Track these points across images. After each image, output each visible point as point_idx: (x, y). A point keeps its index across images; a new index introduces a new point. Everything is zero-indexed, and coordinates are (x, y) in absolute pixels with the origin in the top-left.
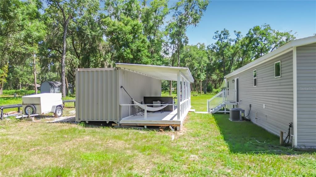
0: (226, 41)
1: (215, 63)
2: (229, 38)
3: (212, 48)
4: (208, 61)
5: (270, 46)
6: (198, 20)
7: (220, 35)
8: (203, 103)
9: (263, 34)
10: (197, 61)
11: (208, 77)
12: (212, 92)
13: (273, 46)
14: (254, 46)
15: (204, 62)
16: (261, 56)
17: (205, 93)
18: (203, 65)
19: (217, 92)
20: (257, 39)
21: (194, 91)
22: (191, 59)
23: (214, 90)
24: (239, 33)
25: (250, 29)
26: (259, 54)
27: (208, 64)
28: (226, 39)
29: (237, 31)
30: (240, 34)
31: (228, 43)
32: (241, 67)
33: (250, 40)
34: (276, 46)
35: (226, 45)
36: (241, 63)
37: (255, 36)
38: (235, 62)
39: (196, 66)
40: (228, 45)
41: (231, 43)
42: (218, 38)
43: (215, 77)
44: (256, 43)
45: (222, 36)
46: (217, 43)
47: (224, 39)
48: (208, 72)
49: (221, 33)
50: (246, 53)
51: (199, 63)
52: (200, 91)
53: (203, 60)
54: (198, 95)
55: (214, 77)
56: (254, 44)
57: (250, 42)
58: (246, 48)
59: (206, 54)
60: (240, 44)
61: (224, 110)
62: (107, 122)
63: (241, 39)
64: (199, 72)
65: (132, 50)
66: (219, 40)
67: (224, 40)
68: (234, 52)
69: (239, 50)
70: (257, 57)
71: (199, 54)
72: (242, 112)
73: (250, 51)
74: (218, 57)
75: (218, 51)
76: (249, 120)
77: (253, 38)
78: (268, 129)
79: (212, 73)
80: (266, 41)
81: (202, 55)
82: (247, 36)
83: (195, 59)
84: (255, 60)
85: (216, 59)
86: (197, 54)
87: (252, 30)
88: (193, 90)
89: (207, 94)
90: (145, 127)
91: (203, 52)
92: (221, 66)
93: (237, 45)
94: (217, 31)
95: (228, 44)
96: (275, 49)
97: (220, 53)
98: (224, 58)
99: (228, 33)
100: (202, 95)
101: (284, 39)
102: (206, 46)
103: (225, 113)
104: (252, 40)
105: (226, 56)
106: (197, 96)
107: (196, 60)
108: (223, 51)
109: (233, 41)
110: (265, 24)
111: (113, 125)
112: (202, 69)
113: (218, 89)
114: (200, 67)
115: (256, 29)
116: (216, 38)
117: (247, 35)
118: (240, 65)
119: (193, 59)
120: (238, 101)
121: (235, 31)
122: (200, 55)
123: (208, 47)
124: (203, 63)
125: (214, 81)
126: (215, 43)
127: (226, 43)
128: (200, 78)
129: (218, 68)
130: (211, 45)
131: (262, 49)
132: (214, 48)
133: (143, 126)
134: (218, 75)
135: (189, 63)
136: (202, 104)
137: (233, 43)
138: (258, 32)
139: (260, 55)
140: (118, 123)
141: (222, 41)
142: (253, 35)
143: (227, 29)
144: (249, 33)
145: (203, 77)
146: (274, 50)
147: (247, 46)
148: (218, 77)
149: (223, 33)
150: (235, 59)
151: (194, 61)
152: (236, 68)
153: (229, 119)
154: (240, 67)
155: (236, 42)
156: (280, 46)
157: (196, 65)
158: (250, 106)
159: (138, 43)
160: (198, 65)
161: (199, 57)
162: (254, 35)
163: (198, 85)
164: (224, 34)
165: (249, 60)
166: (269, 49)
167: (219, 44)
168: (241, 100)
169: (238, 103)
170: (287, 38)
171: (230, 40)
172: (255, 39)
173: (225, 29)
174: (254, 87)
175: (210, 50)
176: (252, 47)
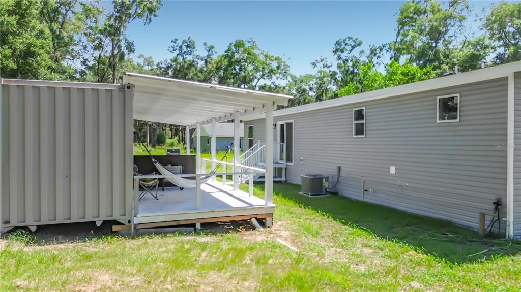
0: (189, 58)
2: (196, 53)
3: (165, 66)
5: (255, 74)
6: (155, 11)
7: (181, 47)
9: (249, 53)
13: (259, 74)
14: (234, 72)
17: (154, 146)
19: (172, 145)
20: (240, 61)
24: (212, 47)
25: (231, 44)
28: (190, 54)
29: (209, 45)
30: (213, 50)
31: (193, 61)
33: (230, 60)
34: (263, 75)
35: (190, 65)
37: (237, 56)
40: (194, 66)
41: (199, 62)
42: (177, 52)
44: (237, 67)
45: (184, 49)
46: (175, 60)
47: (187, 54)
49: (183, 43)
56: (235, 69)
57: (231, 64)
58: (224, 73)
60: (215, 65)
62: (98, 224)
63: (215, 58)
65: (14, 51)
66: (178, 55)
67: (187, 56)
69: (213, 75)
72: (325, 181)
73: (230, 79)
76: (335, 194)
77: (234, 58)
78: (405, 208)
80: (250, 66)
82: (226, 54)
87: (233, 45)
90: (198, 226)
93: (209, 66)
94: (176, 40)
95: (194, 64)
99: (193, 45)
101: (274, 65)
102: (156, 63)
104: (233, 62)
109: (202, 60)
110: (251, 38)
111: (115, 228)
115: (239, 45)
116: (174, 50)
117: (226, 52)
121: (205, 44)
126: (171, 60)
127: (190, 61)
130: (165, 61)
131: (245, 77)
132: (169, 67)
133: (194, 225)
137: (201, 64)
138: (242, 49)
139: (243, 87)
140: (129, 222)
141: (183, 57)
142: (234, 53)
143: (192, 38)
144: (228, 50)
147: (226, 70)
149: (186, 44)
153: (300, 193)
155: (206, 61)
158: (339, 168)
159: (28, 37)
162: (236, 54)
164: (188, 47)
166: (253, 79)
167: (178, 61)
168: (302, 158)
169: (288, 164)
170: (278, 65)
171: (198, 57)
172: (238, 60)
173: (189, 38)
174: (354, 136)
175: (162, 71)
176: (232, 74)
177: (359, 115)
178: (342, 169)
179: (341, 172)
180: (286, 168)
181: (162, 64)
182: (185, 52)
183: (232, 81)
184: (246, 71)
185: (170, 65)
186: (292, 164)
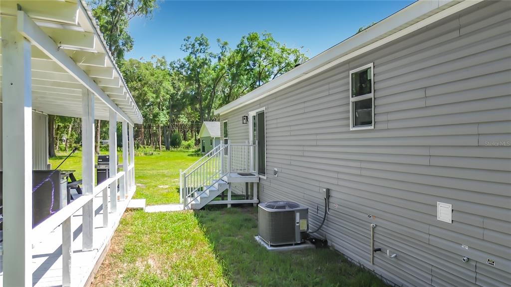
0: (202, 56)
1: (185, 95)
2: (209, 51)
3: (179, 66)
4: (172, 91)
5: (271, 69)
7: (193, 45)
8: (166, 172)
9: (263, 47)
10: (151, 89)
11: (172, 121)
12: (179, 147)
13: (276, 69)
14: (248, 68)
15: (165, 90)
16: (259, 86)
17: (168, 148)
18: (163, 97)
19: (188, 147)
20: (253, 55)
21: (147, 145)
22: (139, 85)
23: (184, 143)
24: (225, 43)
25: (244, 38)
26: (255, 82)
27: (172, 96)
28: (204, 52)
29: (222, 41)
30: (226, 46)
31: (206, 59)
32: (228, 102)
33: (243, 55)
34: (280, 70)
35: (202, 63)
36: (229, 95)
37: (250, 51)
38: (219, 94)
39: (150, 98)
40: (207, 64)
41: (212, 60)
42: (190, 50)
43: (185, 120)
44: (251, 63)
45: (197, 45)
46: (189, 59)
47: (201, 52)
48: (172, 110)
49: (196, 41)
50: (237, 78)
51: (157, 92)
52: (159, 145)
53: (164, 88)
54: (155, 153)
55: (183, 120)
56: (248, 65)
57: (243, 59)
58: (237, 71)
59: (168, 77)
60: (227, 62)
61: (223, 196)
63: (228, 54)
64: (156, 110)
66: (191, 53)
67: (200, 54)
68: (218, 76)
69: (224, 73)
70: (253, 87)
71: (156, 75)
72: (301, 218)
73: (243, 75)
74: (190, 84)
75: (189, 72)
77: (247, 53)
79: (179, 112)
80: (265, 60)
81: (161, 78)
82: (238, 49)
83: (148, 85)
84: (248, 91)
85: (186, 87)
86: (152, 75)
87: (246, 38)
88: (145, 142)
89: (172, 151)
91: (162, 73)
92: (194, 99)
93: (222, 63)
94: (189, 38)
95: (207, 62)
96: (278, 75)
97: (194, 77)
98: (199, 85)
99: (206, 42)
100: (162, 153)
101: (292, 58)
102: (168, 63)
103: (229, 206)
104: (247, 57)
105: (203, 83)
106: (152, 154)
107: (151, 86)
108: (199, 73)
109: (215, 58)
112: (161, 103)
113: (190, 142)
114: (158, 100)
115: (252, 39)
116: (187, 49)
117: (238, 47)
118: (227, 99)
119: (143, 86)
120: (262, 171)
121: (218, 40)
122: (158, 77)
123: (171, 65)
124: (162, 93)
125: (182, 127)
126: (184, 59)
127: (203, 59)
128: (159, 121)
129: (190, 104)
130: (178, 60)
131: (260, 73)
132: (182, 66)
134: (189, 116)
135: (137, 93)
136: (164, 176)
137: (214, 62)
138: (256, 43)
139: (258, 83)
141: (196, 55)
142: (247, 47)
143: (205, 36)
144: (241, 44)
145: (164, 118)
146: (276, 76)
147: (239, 66)
148: (189, 121)
149: (199, 42)
150: (219, 88)
151: (146, 89)
152: (221, 105)
153: (257, 238)
154: (227, 104)
155: (220, 58)
156: (286, 71)
157: (151, 96)
158: (328, 192)
160: (154, 95)
161: (156, 81)
162: (249, 48)
163: (155, 134)
164: (200, 44)
165: (241, 91)
166: (269, 75)
167: (191, 60)
168: (276, 169)
169: (261, 176)
170: (295, 58)
171: (211, 55)
172: (251, 55)
173: (202, 35)
174: (352, 129)
175: (175, 71)
176: (246, 70)
177: (362, 83)
178: (333, 194)
179: (331, 200)
180: (258, 184)
181: (174, 63)
182: (198, 50)
183: (246, 77)
184: (261, 67)
185: (182, 65)
186: (265, 178)
